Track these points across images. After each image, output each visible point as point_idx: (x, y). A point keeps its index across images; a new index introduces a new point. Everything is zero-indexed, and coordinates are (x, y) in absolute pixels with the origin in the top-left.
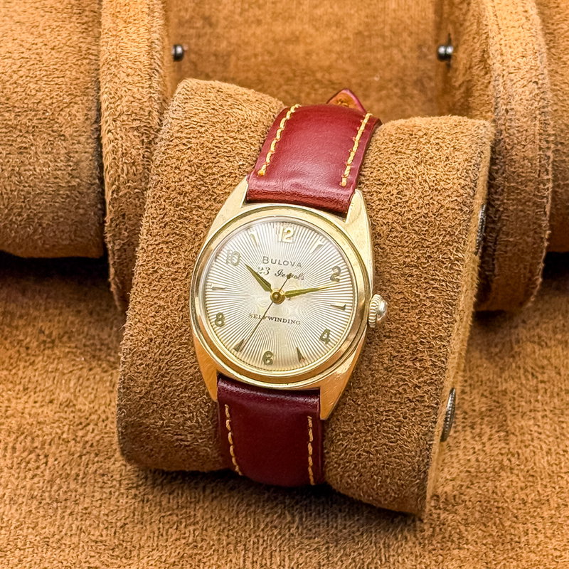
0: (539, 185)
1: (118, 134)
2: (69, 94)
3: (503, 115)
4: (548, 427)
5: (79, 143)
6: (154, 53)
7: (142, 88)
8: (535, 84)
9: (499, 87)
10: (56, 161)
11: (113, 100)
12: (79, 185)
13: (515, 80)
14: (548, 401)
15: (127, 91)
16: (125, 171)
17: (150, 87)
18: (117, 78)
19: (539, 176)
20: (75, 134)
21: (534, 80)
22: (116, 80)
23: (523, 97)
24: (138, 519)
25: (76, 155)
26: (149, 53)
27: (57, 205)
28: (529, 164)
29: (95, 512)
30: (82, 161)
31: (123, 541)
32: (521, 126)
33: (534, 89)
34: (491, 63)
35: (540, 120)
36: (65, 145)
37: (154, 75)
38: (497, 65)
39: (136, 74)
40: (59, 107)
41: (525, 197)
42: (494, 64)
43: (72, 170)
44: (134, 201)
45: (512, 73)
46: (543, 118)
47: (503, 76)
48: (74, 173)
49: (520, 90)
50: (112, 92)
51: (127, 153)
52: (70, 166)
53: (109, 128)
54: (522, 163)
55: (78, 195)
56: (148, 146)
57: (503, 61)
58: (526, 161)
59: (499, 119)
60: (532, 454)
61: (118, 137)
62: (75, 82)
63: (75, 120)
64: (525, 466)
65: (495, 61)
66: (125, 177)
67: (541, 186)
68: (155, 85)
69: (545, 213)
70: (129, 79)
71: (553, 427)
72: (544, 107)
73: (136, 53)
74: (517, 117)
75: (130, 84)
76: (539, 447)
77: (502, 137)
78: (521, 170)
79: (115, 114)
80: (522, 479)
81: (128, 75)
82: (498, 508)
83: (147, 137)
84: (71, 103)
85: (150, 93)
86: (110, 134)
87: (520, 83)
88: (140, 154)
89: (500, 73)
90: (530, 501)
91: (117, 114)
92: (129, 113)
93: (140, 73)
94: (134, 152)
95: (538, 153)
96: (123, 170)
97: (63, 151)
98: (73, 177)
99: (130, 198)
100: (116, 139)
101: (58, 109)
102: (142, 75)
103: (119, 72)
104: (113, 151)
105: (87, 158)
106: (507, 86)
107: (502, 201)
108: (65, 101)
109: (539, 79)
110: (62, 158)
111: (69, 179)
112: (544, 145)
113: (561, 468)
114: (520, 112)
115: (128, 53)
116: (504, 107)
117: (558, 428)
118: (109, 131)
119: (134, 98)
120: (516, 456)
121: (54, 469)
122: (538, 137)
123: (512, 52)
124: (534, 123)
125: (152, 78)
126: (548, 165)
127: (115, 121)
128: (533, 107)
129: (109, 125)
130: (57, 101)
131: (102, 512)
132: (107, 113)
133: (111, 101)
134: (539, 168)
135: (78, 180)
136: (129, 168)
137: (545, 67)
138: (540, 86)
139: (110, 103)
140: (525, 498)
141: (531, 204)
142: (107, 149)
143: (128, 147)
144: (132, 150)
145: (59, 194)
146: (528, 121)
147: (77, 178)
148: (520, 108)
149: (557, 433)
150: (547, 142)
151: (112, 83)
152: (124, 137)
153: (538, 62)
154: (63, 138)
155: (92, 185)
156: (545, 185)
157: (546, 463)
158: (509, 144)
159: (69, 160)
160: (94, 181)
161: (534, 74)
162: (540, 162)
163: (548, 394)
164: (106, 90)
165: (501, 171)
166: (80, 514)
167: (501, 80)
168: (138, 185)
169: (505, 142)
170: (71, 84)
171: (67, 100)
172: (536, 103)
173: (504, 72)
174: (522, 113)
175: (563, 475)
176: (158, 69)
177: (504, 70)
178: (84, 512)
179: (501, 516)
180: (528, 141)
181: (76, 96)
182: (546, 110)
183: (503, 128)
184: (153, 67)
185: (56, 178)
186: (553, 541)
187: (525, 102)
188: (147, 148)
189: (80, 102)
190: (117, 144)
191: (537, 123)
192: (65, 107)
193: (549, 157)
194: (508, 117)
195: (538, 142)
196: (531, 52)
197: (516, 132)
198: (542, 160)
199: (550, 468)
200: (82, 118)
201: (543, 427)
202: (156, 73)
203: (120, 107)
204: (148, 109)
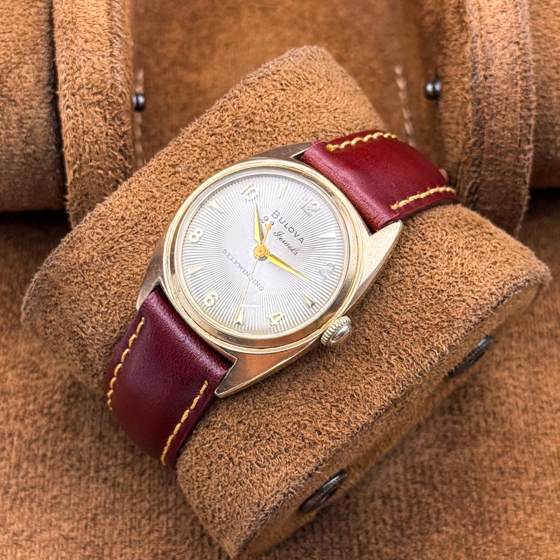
0: (519, 155)
1: (78, 110)
2: (18, 53)
3: (481, 82)
4: (523, 378)
5: (31, 107)
6: (115, 14)
7: (103, 56)
8: (516, 45)
9: (477, 50)
10: (7, 128)
11: (71, 71)
12: (34, 152)
13: (494, 42)
14: (522, 348)
15: (86, 60)
16: (87, 150)
17: (112, 55)
18: (74, 45)
19: (519, 146)
20: (26, 98)
21: (515, 39)
22: (73, 47)
23: (504, 61)
24: (109, 508)
25: (29, 121)
26: (109, 13)
27: (12, 172)
28: (509, 134)
29: (65, 501)
30: (37, 127)
31: (95, 537)
32: (500, 95)
33: (515, 51)
34: (468, 21)
35: (521, 87)
36: (16, 110)
37: (115, 41)
38: (475, 23)
39: (96, 40)
40: (7, 68)
41: (503, 168)
42: (471, 22)
43: (25, 137)
44: (97, 181)
45: (490, 33)
46: (525, 84)
47: (481, 36)
48: (29, 140)
49: (500, 53)
50: (70, 62)
51: (88, 132)
52: (24, 133)
53: (68, 103)
54: (502, 134)
55: (34, 161)
56: (112, 123)
57: (481, 18)
58: (506, 132)
59: (477, 87)
60: (508, 413)
61: (78, 113)
62: (23, 38)
63: (26, 82)
64: (502, 428)
65: (471, 18)
66: (88, 157)
67: (522, 156)
68: (116, 53)
69: (525, 183)
70: (88, 46)
71: (528, 379)
72: (526, 71)
73: (94, 14)
74: (497, 83)
75: (89, 52)
76: (515, 403)
77: (480, 106)
78: (500, 141)
79: (74, 89)
80: (498, 442)
81: (86, 42)
82: (476, 479)
83: (110, 113)
84: (20, 63)
85: (112, 62)
86: (69, 110)
87: (500, 44)
88: (102, 132)
89: (478, 33)
90: (508, 470)
91: (77, 87)
92: (89, 86)
93: (100, 39)
94: (96, 130)
95: (520, 122)
96: (84, 149)
97: (15, 118)
98: (27, 144)
99: (93, 178)
100: (76, 115)
101: (5, 71)
102: (103, 41)
103: (76, 38)
104: (73, 129)
105: (41, 125)
106: (487, 48)
107: (480, 173)
108: (13, 60)
109: (520, 38)
110: (15, 125)
111: (23, 146)
112: (525, 113)
113: (538, 429)
114: (500, 78)
115: (85, 13)
116: (482, 73)
117: (533, 380)
118: (68, 107)
119: (94, 69)
120: (492, 415)
121: (21, 450)
122: (519, 105)
123: (490, 6)
124: (515, 90)
125: (114, 44)
126: (530, 134)
127: (74, 95)
128: (514, 72)
129: (68, 100)
130: (5, 62)
131: (72, 501)
132: (64, 87)
133: (68, 72)
134: (519, 138)
135: (33, 147)
136: (92, 147)
137: (527, 23)
138: (521, 46)
139: (68, 75)
140: (503, 466)
141: (510, 174)
142: (66, 126)
143: (90, 124)
144: (94, 127)
145: (13, 162)
146: (508, 88)
147: (31, 144)
148: (500, 74)
149: (533, 386)
150: (529, 110)
151: (69, 51)
152: (85, 113)
153: (519, 17)
154: (13, 103)
155: (49, 151)
156: (525, 155)
157: (522, 423)
158: (488, 114)
159: (22, 127)
160: (50, 148)
161: (515, 32)
162: (521, 131)
163: (523, 339)
164: (63, 59)
165: (479, 143)
166: (49, 504)
167: (479, 41)
168: (102, 164)
169: (483, 112)
170: (19, 40)
171: (15, 60)
172: (517, 67)
173: (482, 32)
174: (502, 79)
175: (540, 437)
176: (120, 33)
177: (482, 29)
178: (53, 501)
179: (479, 490)
180: (508, 110)
181: (25, 54)
182: (528, 74)
183: (481, 96)
184: (113, 31)
185: (9, 146)
186: (533, 519)
187: (506, 67)
188: (110, 125)
189: (30, 62)
190: (77, 121)
191: (519, 89)
192: (14, 68)
193: (530, 126)
194: (487, 84)
195: (519, 110)
196: (512, 5)
197: (495, 100)
198: (523, 128)
199: (527, 428)
200: (32, 80)
201: (518, 379)
202: (118, 38)
203: (79, 79)
204: (110, 81)
